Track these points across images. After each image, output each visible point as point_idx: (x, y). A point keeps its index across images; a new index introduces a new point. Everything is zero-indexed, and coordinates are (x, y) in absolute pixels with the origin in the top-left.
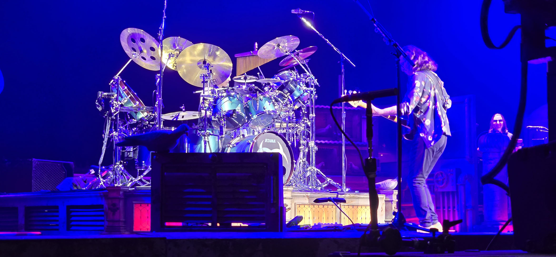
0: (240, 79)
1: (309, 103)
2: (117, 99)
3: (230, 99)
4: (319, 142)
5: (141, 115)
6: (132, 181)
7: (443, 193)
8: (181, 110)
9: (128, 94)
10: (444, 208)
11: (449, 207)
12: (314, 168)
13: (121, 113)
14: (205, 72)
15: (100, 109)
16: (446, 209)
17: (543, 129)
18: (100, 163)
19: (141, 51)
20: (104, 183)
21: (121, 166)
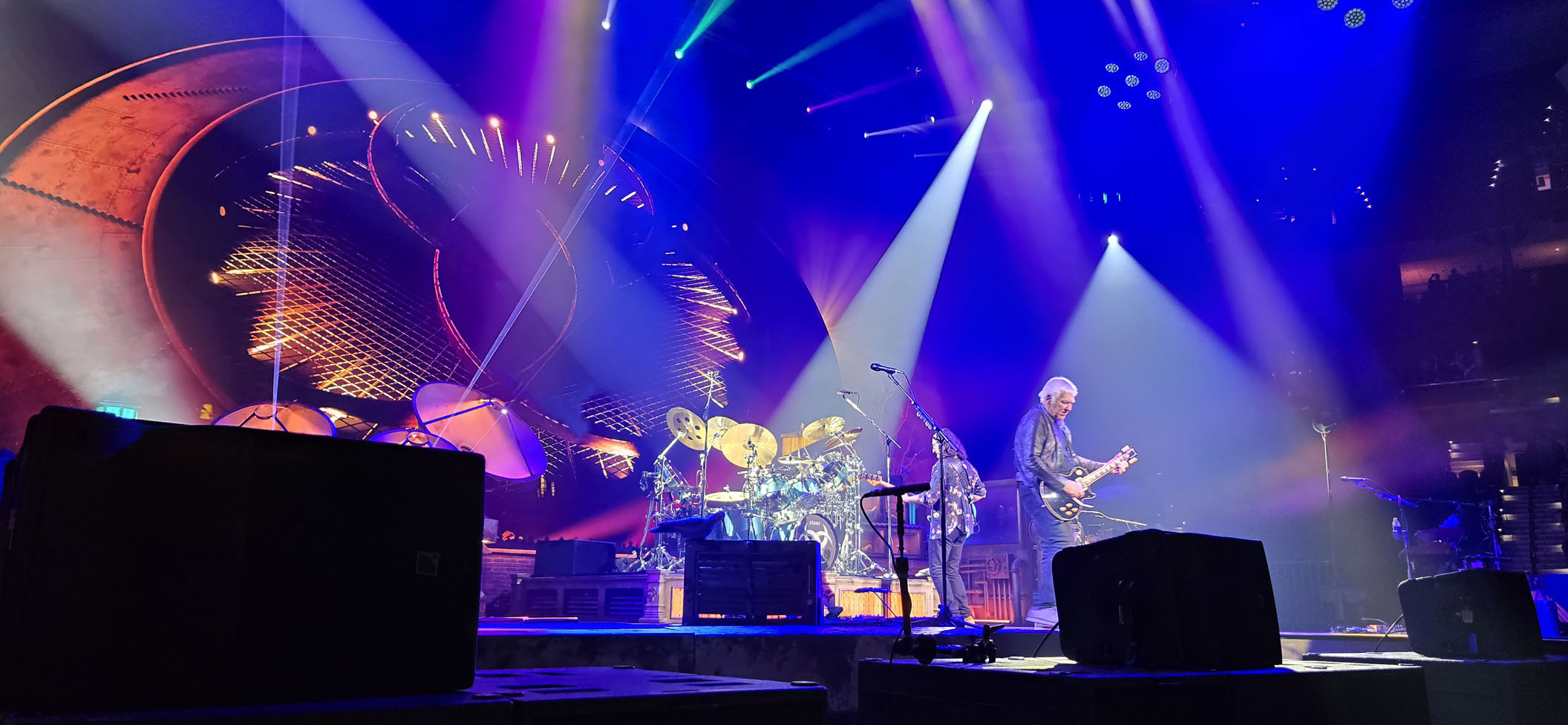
0: (784, 459)
1: (854, 485)
2: (660, 479)
3: (775, 480)
5: (685, 496)
6: (673, 563)
7: (996, 580)
8: (725, 491)
9: (673, 474)
10: (997, 596)
11: (1002, 596)
12: (859, 551)
13: (664, 493)
14: (751, 452)
15: (643, 489)
16: (999, 598)
17: (1097, 514)
18: (642, 544)
19: (687, 430)
20: (645, 565)
21: (662, 548)
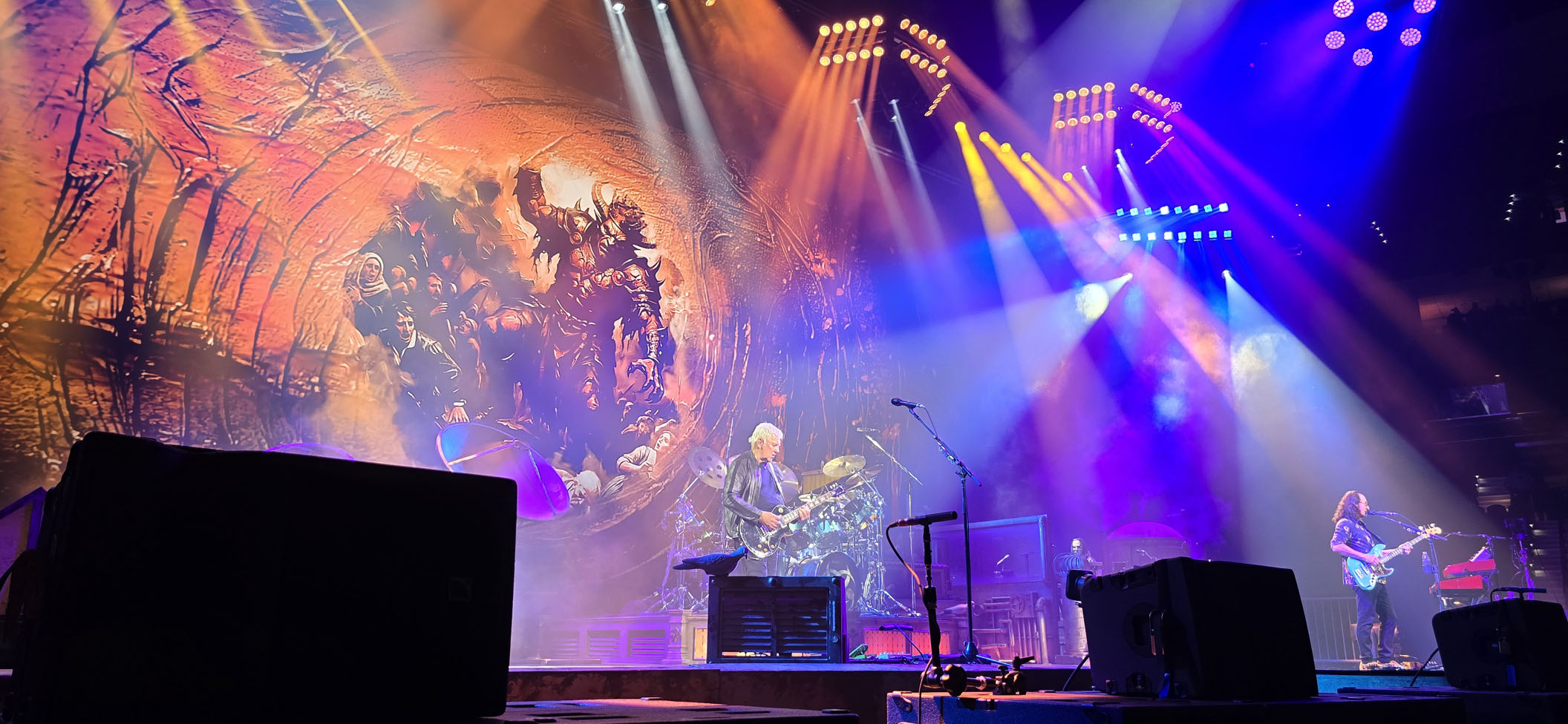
1: (876, 524)
4: (887, 563)
12: (882, 589)
13: (685, 532)
15: (665, 528)
18: (663, 585)
19: (708, 470)
20: (667, 606)
21: (684, 588)
